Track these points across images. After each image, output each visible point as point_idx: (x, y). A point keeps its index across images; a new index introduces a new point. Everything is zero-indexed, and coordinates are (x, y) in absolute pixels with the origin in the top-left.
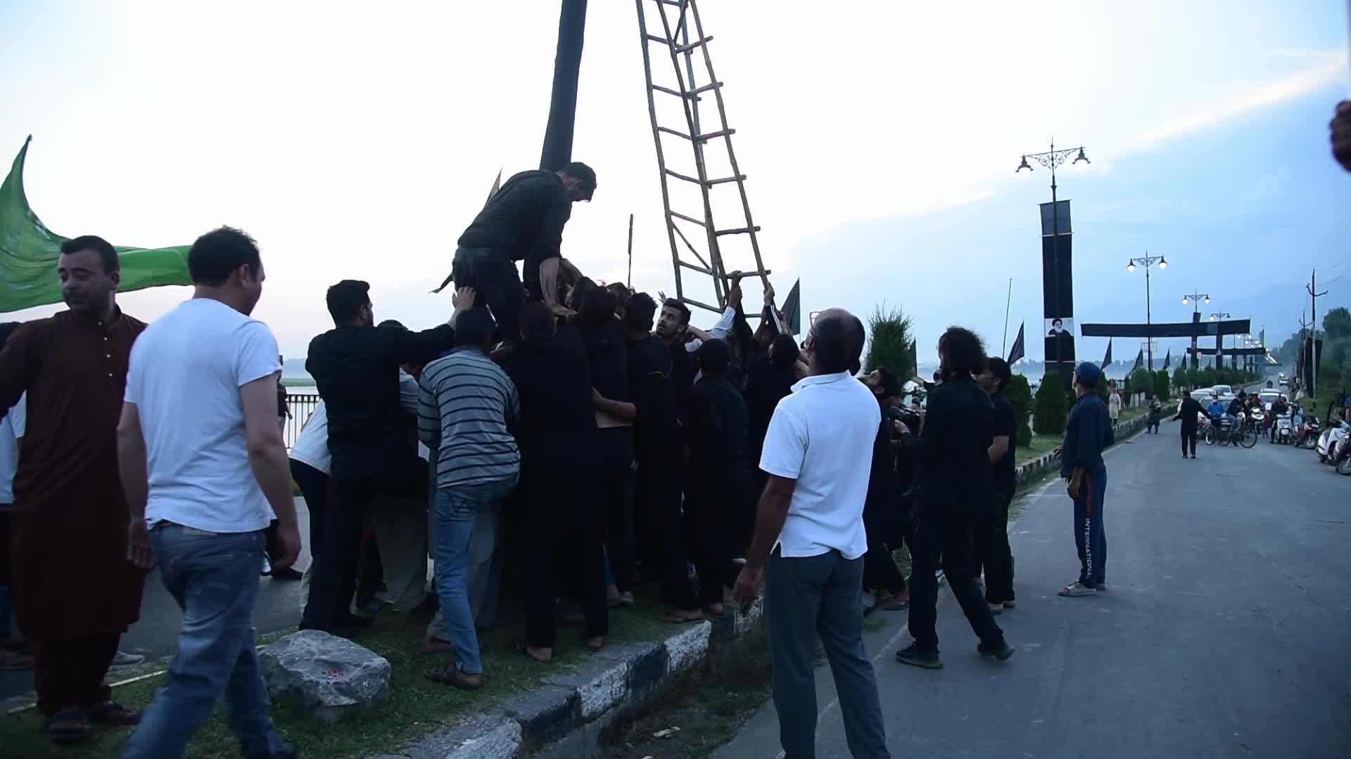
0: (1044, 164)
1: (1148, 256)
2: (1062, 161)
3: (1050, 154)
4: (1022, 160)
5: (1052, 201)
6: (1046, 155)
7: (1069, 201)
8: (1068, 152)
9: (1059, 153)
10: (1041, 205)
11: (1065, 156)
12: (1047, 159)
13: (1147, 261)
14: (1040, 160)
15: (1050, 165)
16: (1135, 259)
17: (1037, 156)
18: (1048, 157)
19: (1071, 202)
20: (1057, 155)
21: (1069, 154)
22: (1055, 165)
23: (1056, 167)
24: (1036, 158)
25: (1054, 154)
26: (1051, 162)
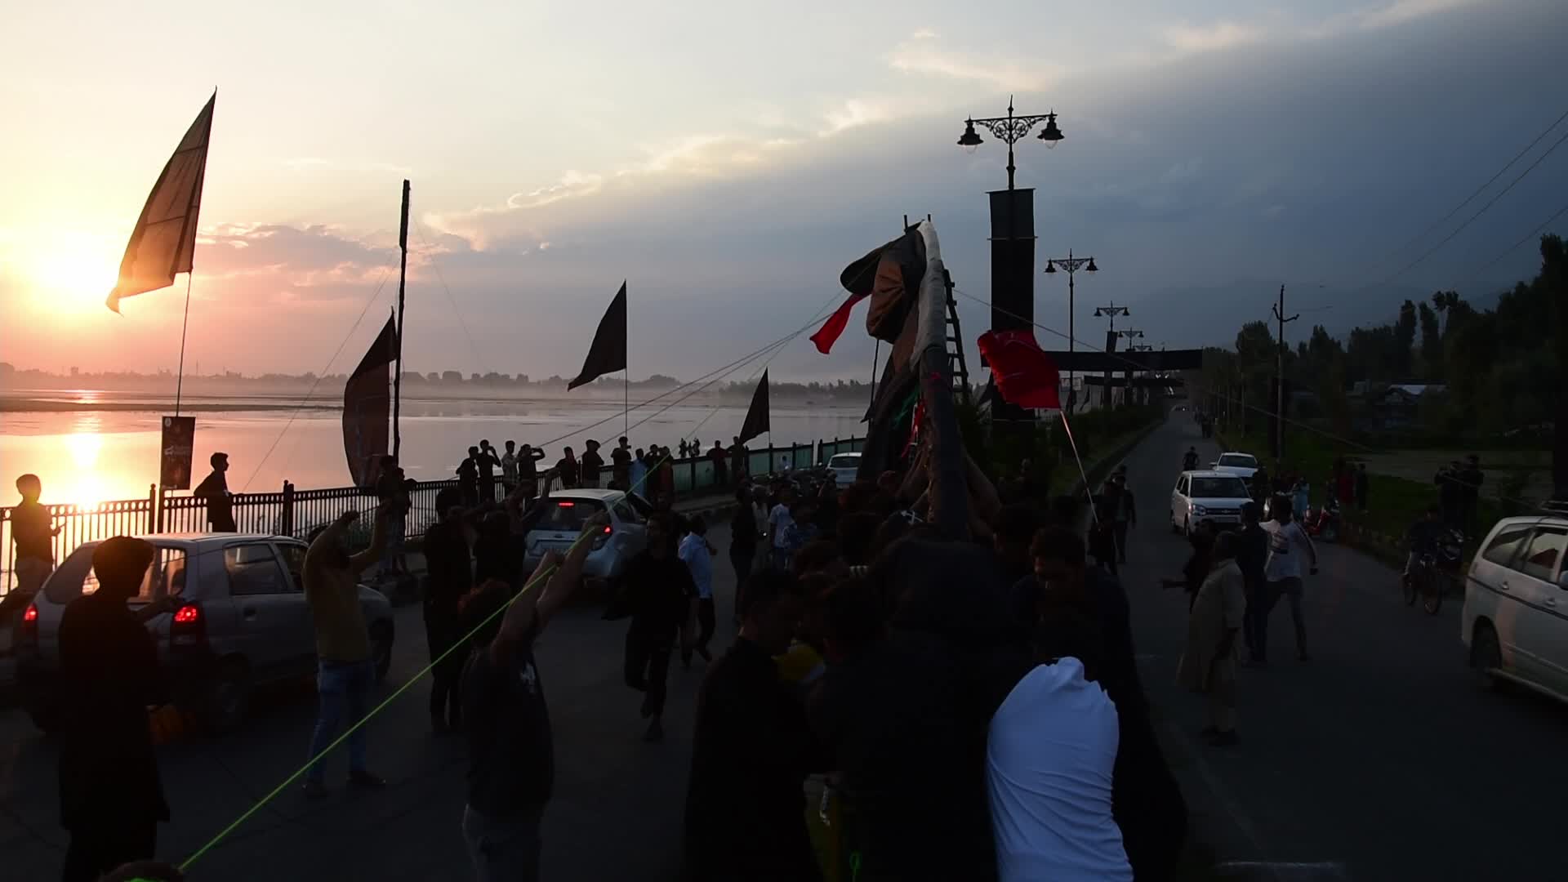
0: (998, 134)
1: (1073, 258)
2: (1023, 132)
3: (1008, 121)
4: (966, 126)
5: (1006, 188)
6: (1001, 122)
7: (1031, 191)
8: (1032, 120)
9: (1020, 121)
10: (992, 194)
11: (1029, 125)
12: (1002, 127)
13: (1071, 265)
14: (992, 128)
15: (1006, 137)
16: (1055, 261)
17: (989, 123)
18: (1004, 125)
19: (1034, 192)
20: (1017, 124)
21: (1034, 122)
22: (1015, 136)
23: (1015, 141)
24: (987, 126)
25: (1013, 120)
26: (1008, 132)
